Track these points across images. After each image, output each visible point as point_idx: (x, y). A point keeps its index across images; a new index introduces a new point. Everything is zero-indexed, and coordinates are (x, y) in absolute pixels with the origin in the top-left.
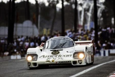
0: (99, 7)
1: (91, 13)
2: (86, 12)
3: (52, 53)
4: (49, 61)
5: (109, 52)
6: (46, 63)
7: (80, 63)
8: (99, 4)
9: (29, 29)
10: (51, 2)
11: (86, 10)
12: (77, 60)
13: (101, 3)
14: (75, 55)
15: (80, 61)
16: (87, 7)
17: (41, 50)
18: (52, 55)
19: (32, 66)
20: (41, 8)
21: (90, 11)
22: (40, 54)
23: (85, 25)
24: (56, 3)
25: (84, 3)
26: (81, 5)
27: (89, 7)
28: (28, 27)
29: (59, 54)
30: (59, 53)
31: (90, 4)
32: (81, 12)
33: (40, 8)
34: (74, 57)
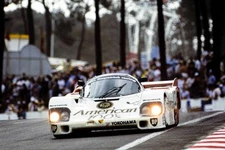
0: (168, 18)
1: (154, 30)
2: (144, 28)
3: (99, 106)
4: (93, 122)
5: (188, 103)
6: (87, 125)
7: (155, 125)
8: (167, 11)
9: (33, 62)
10: (74, 9)
11: (144, 24)
12: (147, 119)
13: (172, 10)
14: (144, 108)
15: (154, 121)
16: (146, 18)
17: (77, 101)
18: (99, 110)
19: (60, 132)
20: (56, 22)
21: (152, 26)
22: (74, 108)
23: (143, 54)
24: (84, 10)
25: (140, 10)
26: (133, 13)
27: (150, 18)
28: (30, 59)
29: (111, 108)
30: (111, 105)
31: (151, 12)
32: (133, 28)
33: (53, 22)
34: (141, 112)
